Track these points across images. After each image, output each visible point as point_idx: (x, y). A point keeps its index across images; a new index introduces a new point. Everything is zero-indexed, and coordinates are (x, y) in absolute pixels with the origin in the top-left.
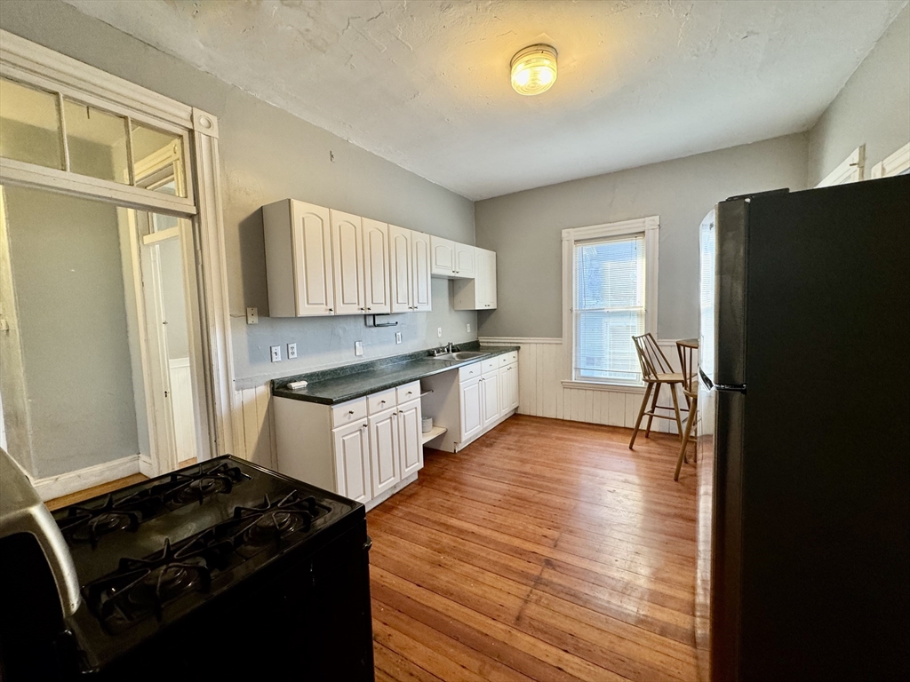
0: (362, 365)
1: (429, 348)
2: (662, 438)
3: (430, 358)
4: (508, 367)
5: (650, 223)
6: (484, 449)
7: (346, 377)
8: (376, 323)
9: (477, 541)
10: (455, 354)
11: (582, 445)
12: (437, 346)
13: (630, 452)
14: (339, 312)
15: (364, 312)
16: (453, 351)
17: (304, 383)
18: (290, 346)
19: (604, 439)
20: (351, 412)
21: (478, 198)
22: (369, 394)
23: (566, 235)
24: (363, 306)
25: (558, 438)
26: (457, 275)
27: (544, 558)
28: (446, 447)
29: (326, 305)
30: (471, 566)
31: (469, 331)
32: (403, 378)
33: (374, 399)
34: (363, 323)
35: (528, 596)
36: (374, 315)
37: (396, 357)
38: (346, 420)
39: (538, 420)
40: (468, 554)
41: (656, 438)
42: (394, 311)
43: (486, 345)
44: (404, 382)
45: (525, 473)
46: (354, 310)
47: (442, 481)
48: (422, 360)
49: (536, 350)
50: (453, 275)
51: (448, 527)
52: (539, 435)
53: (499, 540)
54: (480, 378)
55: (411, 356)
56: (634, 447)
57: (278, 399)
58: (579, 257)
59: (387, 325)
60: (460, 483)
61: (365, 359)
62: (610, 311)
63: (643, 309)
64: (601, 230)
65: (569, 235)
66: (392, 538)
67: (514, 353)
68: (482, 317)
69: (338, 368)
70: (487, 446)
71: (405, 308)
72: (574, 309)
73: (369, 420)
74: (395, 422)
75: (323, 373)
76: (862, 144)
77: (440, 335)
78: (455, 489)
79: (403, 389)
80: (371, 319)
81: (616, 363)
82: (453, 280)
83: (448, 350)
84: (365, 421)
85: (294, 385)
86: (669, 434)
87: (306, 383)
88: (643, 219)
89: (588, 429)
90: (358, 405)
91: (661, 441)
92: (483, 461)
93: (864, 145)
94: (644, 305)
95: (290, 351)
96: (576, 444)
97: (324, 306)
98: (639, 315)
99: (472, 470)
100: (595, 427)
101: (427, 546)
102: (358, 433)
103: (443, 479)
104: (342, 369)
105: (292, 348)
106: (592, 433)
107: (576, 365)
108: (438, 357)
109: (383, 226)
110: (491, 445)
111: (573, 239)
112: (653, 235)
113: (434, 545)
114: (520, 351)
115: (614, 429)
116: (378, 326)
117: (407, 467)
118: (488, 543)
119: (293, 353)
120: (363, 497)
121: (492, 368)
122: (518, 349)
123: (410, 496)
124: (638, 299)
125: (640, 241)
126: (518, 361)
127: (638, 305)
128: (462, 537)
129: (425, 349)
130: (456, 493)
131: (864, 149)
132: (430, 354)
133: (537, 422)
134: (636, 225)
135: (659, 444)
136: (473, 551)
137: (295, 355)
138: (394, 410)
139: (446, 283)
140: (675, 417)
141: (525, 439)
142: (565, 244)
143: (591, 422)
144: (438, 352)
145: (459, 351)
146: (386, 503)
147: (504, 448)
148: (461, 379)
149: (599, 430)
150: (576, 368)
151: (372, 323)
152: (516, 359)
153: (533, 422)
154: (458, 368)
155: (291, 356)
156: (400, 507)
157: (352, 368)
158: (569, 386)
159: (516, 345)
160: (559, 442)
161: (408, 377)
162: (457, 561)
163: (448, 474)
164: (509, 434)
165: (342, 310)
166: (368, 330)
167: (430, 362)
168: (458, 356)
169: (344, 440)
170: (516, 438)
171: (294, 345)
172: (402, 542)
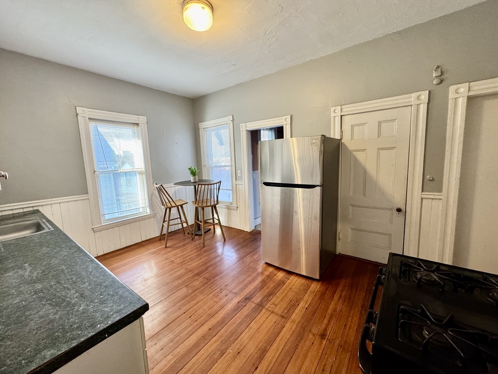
5: (142, 120)
23: (81, 112)
27: (243, 300)
30: (244, 333)
35: (269, 311)
64: (110, 116)
65: (84, 112)
72: (95, 171)
101: (214, 362)
107: (102, 213)
111: (88, 116)
112: (144, 127)
113: (216, 356)
127: (138, 167)
134: (133, 118)
142: (81, 119)
158: (98, 230)
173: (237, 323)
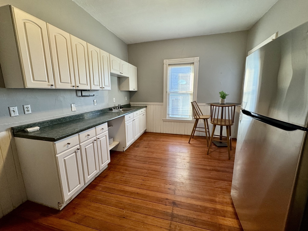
0: (76, 116)
1: (110, 107)
2: (198, 138)
3: (111, 111)
4: (143, 114)
5: (196, 59)
6: (136, 148)
7: (67, 122)
8: (83, 95)
9: (140, 198)
10: (121, 109)
11: (172, 143)
12: (113, 106)
13: (189, 144)
14: (58, 87)
15: (74, 88)
16: (120, 108)
17: (37, 128)
18: (25, 106)
19: (179, 140)
20: (69, 144)
21: (129, 43)
22: (79, 132)
23: (165, 62)
24: (74, 85)
25: (163, 141)
26: (122, 75)
27: (172, 201)
28: (120, 149)
29: (49, 82)
30: (140, 214)
31: (126, 100)
32: (98, 122)
33: (83, 134)
34: (76, 95)
35: (170, 226)
36: (82, 91)
37: (94, 111)
38: (65, 148)
39: (154, 134)
40: (138, 207)
41: (195, 138)
42: (93, 88)
43: (133, 105)
44: (100, 124)
45: (154, 158)
46: (69, 87)
47: (119, 167)
48: (107, 112)
49: (153, 107)
50: (120, 74)
51: (125, 192)
52: (156, 140)
53: (150, 195)
54: (133, 119)
55: (102, 111)
56: (190, 142)
57: (18, 139)
58: (170, 71)
59: (89, 96)
60: (128, 166)
61: (78, 113)
62: (180, 92)
63: (192, 92)
64: (178, 61)
65: (166, 62)
66: (97, 205)
67: (145, 109)
68: (131, 94)
69: (61, 118)
70: (136, 147)
71: (98, 88)
72: (168, 92)
73: (80, 146)
74: (95, 144)
75: (52, 121)
76: (277, 32)
77: (114, 101)
78: (126, 170)
79: (99, 128)
80: (80, 92)
81: (183, 112)
82: (119, 77)
83: (118, 108)
84: (78, 146)
85: (29, 130)
86: (199, 136)
87: (39, 128)
88: (194, 58)
89: (173, 136)
90: (73, 139)
91: (198, 139)
92: (136, 154)
93: (278, 32)
94: (192, 90)
95: (26, 110)
96: (170, 143)
97: (47, 83)
98: (191, 94)
99: (132, 159)
100: (175, 135)
101: (116, 206)
102: (74, 154)
103: (119, 165)
104: (64, 118)
105: (27, 108)
106: (174, 138)
107: (168, 113)
108: (114, 111)
109: (84, 43)
110: (138, 146)
111: (168, 64)
112: (197, 64)
113: (120, 205)
114: (147, 108)
115: (181, 136)
116: (84, 96)
117: (102, 164)
118: (145, 198)
119: (28, 111)
120: (79, 185)
121: (137, 115)
122: (146, 107)
123: (105, 177)
124: (190, 88)
125: (192, 67)
126: (146, 112)
127: (190, 90)
128: (133, 196)
129: (108, 107)
130: (127, 172)
131: (278, 34)
132: (111, 109)
133: (154, 135)
134: (190, 60)
135: (197, 140)
136: (140, 204)
137: (30, 112)
138: (95, 138)
139: (116, 78)
140: (205, 131)
141: (151, 142)
142: (165, 66)
143: (173, 133)
144: (114, 109)
145: (123, 108)
146: (93, 183)
147: (143, 147)
148: (126, 120)
149: (176, 137)
150: (168, 114)
151: (80, 95)
152: (146, 111)
153: (152, 135)
154: (124, 116)
155: (26, 113)
156: (100, 184)
157: (70, 117)
158: (165, 121)
159: (145, 105)
160: (164, 142)
161: (101, 122)
162: (132, 213)
163: (122, 162)
164: (144, 141)
165: (59, 86)
166: (78, 98)
167: (111, 113)
168: (123, 110)
169: (65, 160)
170: (147, 142)
171: (29, 106)
172: (102, 206)
173: (147, 206)
